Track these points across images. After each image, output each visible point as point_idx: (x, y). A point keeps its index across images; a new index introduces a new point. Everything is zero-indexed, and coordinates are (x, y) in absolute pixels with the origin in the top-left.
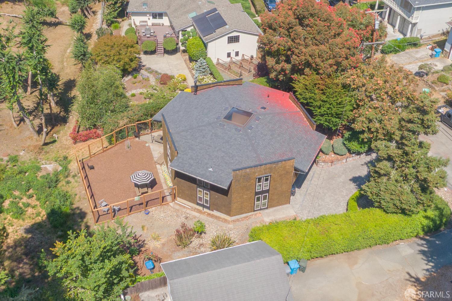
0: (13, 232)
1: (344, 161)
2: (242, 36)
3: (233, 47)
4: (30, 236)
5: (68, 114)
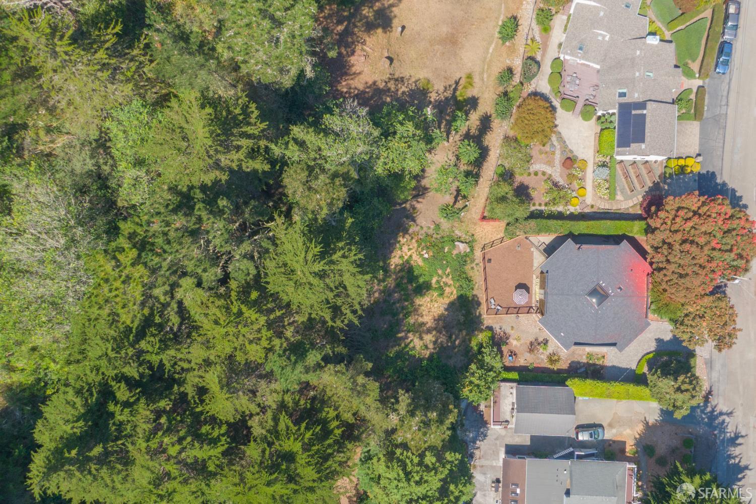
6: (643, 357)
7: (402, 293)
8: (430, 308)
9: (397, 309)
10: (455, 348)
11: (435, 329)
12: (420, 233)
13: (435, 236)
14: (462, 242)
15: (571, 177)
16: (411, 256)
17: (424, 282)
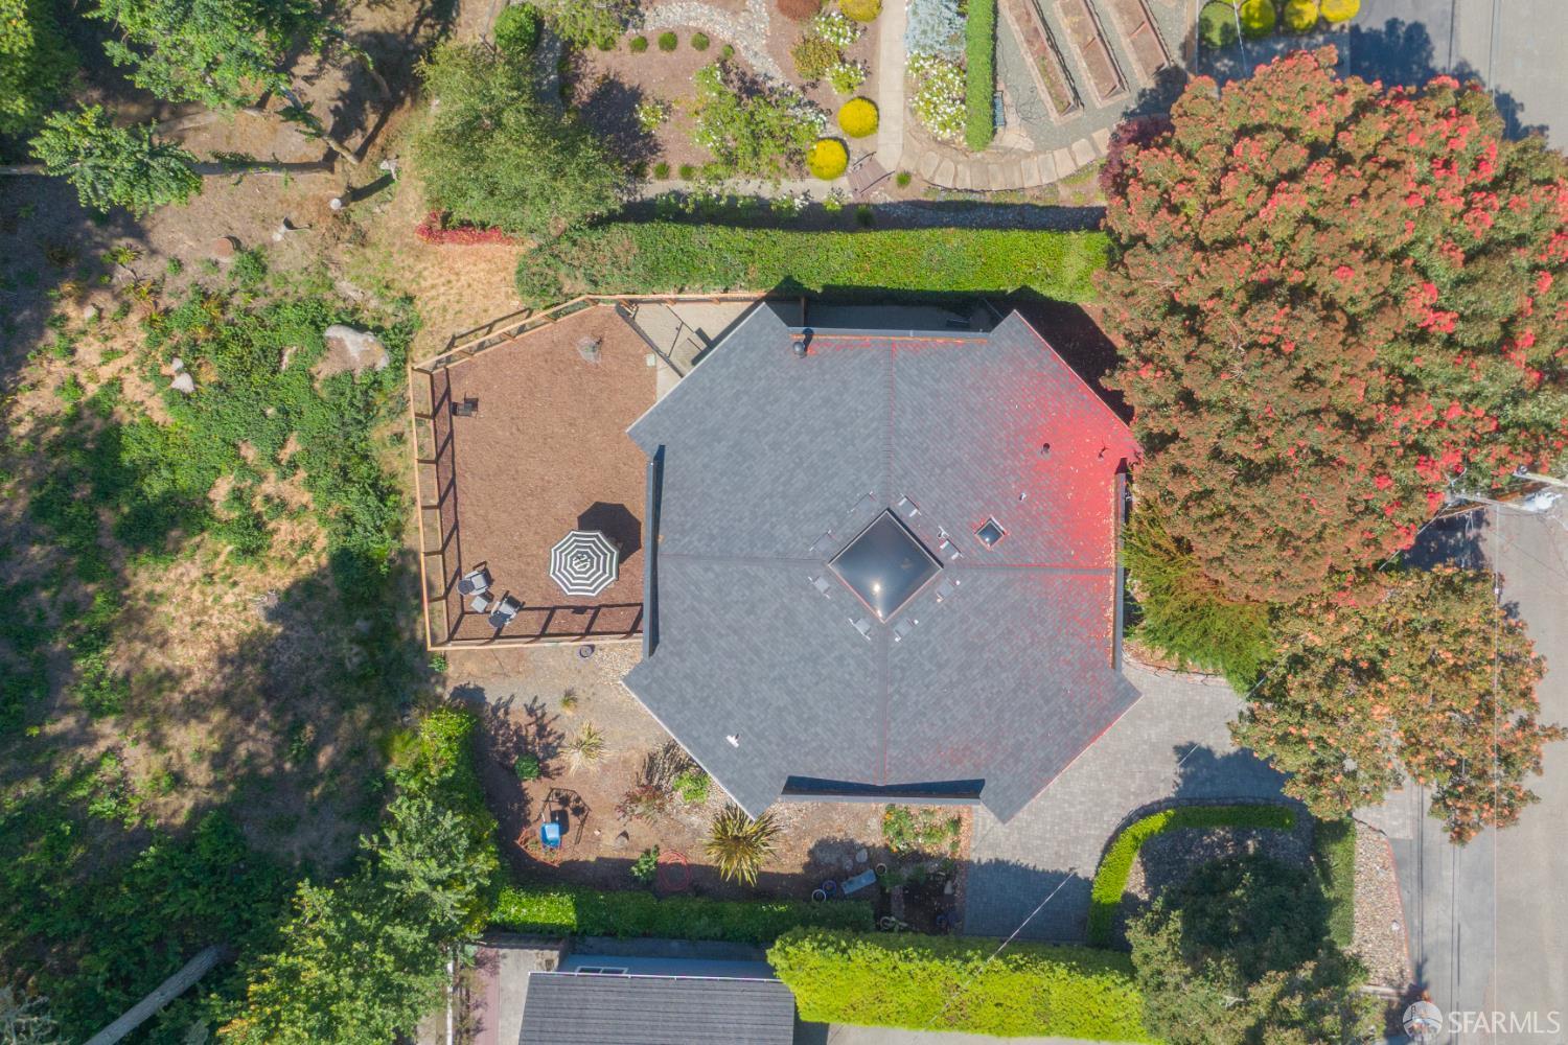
1: (1199, 679)
4: (279, 629)
6: (1121, 829)
7: (66, 541)
8: (204, 610)
9: (41, 617)
10: (312, 784)
11: (224, 698)
12: (168, 288)
13: (239, 300)
14: (360, 328)
15: (815, 55)
16: (115, 385)
17: (169, 498)
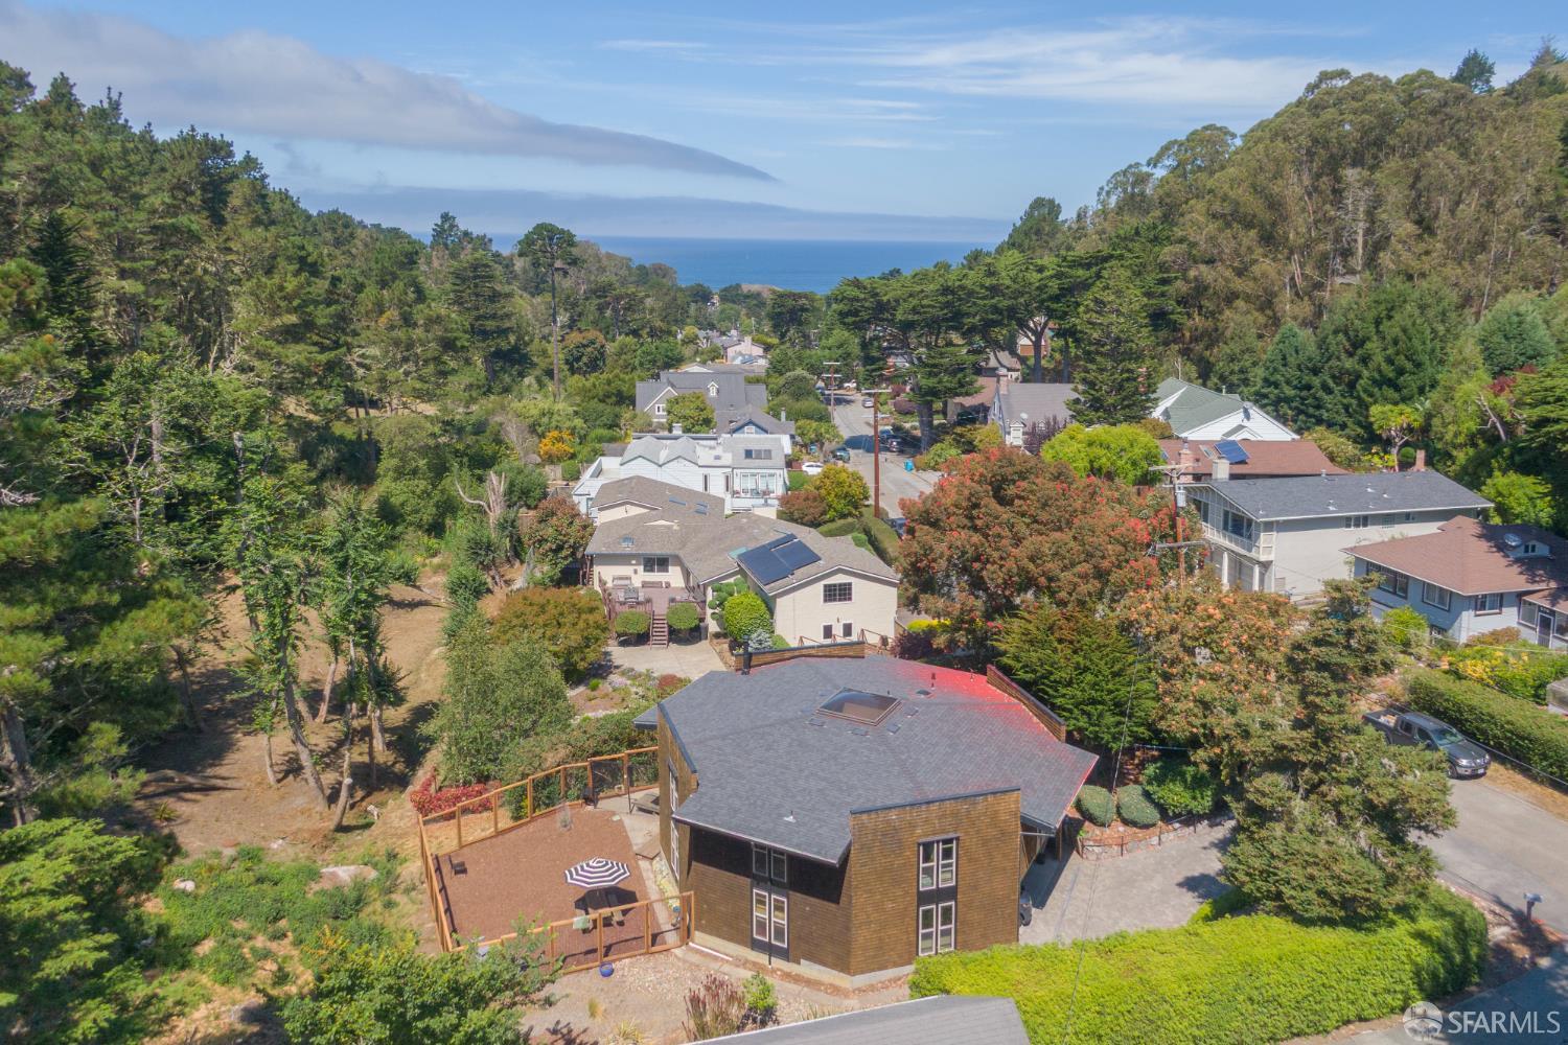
0: (207, 1017)
1: (1155, 840)
2: (858, 586)
3: (838, 613)
4: (255, 1029)
5: (414, 770)
